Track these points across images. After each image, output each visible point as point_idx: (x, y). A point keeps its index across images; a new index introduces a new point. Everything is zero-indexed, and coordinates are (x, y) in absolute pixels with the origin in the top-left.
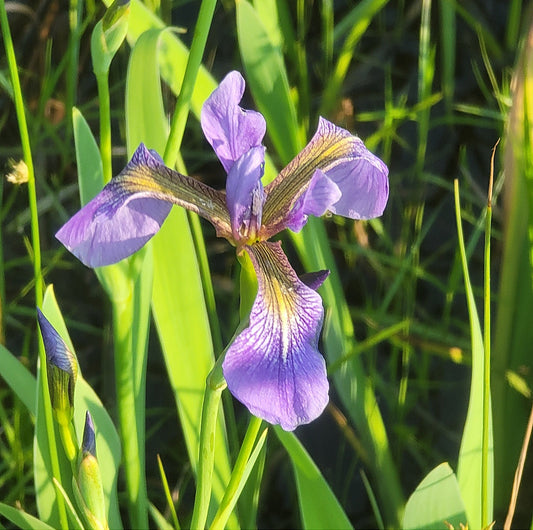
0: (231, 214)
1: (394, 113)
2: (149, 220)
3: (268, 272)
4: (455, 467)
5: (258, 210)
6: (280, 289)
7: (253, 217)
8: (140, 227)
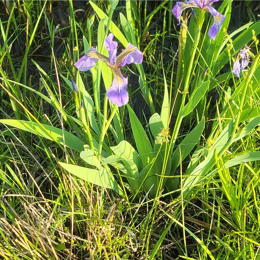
0: (110, 62)
1: (158, 35)
2: (93, 62)
3: (117, 74)
4: (160, 114)
5: (115, 62)
6: (119, 78)
7: (114, 63)
8: (91, 63)
